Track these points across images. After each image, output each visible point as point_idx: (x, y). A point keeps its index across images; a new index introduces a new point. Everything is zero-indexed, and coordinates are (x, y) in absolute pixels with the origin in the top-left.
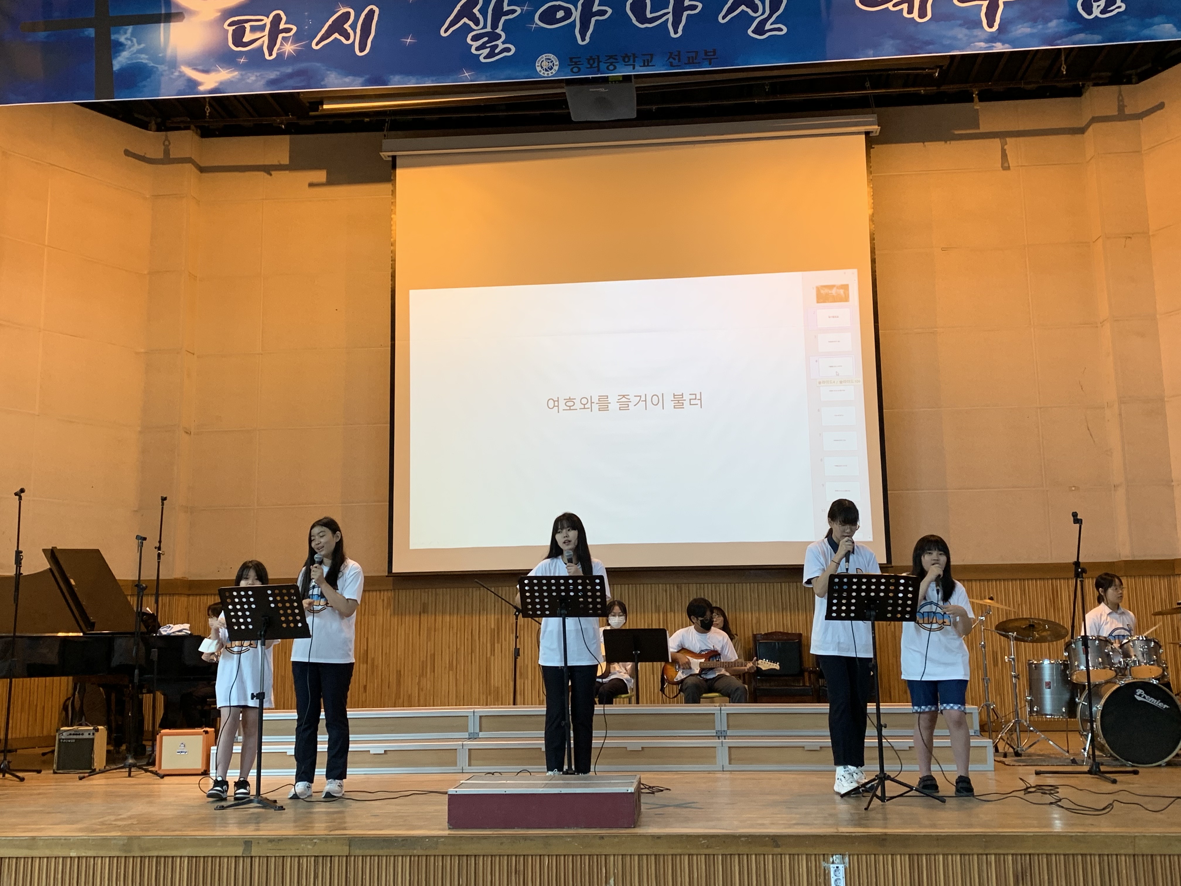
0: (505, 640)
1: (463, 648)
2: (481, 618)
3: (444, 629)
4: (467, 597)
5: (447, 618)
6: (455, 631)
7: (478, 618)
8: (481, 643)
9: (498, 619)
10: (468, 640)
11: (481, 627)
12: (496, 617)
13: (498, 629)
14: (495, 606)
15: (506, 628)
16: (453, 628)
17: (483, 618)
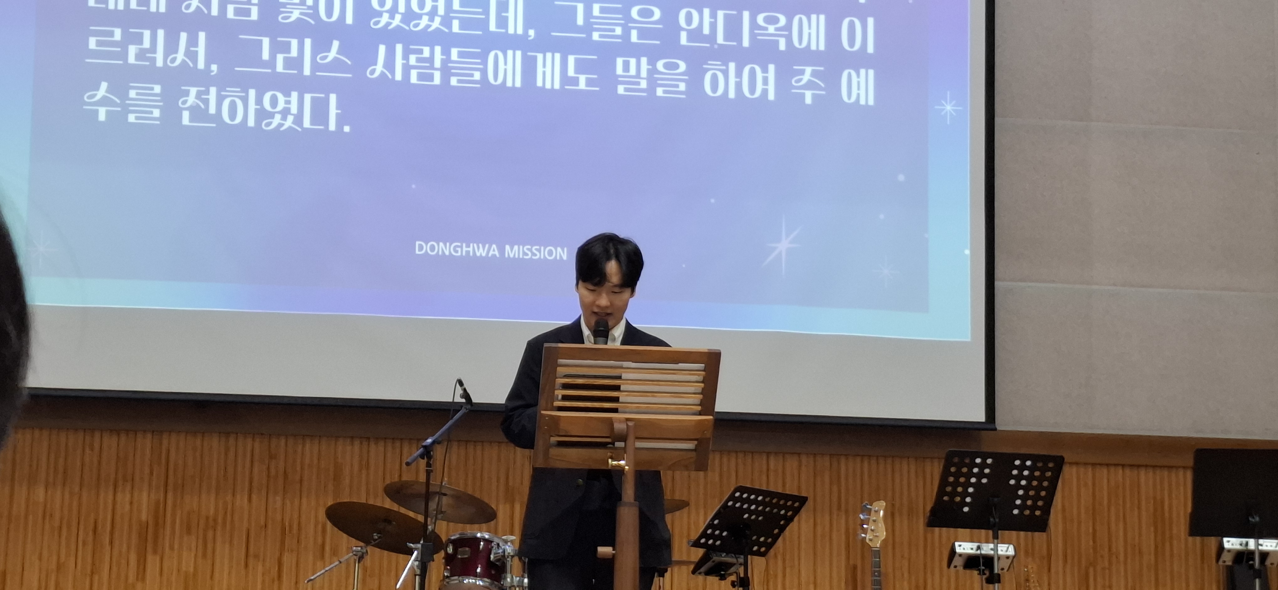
0: (172, 548)
1: (72, 559)
2: (119, 496)
3: (31, 517)
4: (88, 451)
5: (40, 493)
6: (57, 524)
7: (110, 497)
8: (116, 552)
9: (157, 503)
10: (84, 543)
11: (118, 518)
12: (153, 496)
13: (157, 524)
14: (151, 473)
15: (173, 522)
16: (51, 515)
17: (124, 498)
